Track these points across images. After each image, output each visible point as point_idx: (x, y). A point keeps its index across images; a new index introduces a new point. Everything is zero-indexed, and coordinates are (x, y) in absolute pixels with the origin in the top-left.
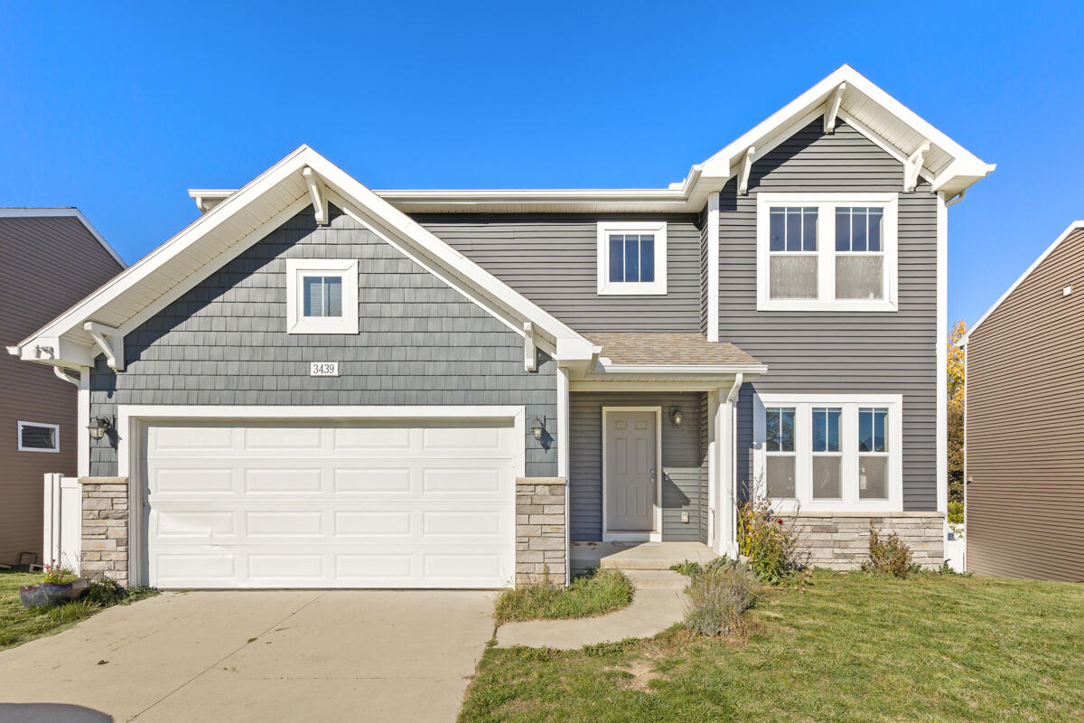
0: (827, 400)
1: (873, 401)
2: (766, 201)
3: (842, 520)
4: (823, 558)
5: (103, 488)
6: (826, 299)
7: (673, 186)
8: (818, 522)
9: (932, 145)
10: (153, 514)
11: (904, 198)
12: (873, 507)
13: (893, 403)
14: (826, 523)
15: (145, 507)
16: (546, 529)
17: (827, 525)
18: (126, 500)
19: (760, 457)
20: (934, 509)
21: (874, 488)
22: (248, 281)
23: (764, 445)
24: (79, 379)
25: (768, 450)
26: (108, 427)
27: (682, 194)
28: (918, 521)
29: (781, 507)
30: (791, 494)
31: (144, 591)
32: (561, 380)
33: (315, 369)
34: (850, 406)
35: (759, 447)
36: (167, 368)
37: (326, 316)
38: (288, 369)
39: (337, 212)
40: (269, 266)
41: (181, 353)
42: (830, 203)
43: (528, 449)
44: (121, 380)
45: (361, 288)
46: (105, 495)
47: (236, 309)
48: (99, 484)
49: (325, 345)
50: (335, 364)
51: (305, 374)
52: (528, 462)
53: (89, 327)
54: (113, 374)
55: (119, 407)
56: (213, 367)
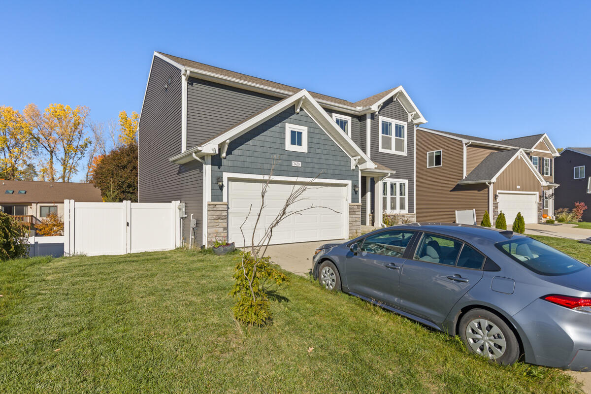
0: (393, 181)
1: (403, 181)
2: (381, 119)
3: (397, 216)
5: (217, 206)
6: (393, 151)
7: (357, 107)
9: (417, 112)
11: (409, 124)
13: (406, 182)
14: (394, 216)
16: (356, 219)
18: (226, 211)
20: (414, 212)
21: (402, 207)
24: (204, 160)
27: (359, 110)
28: (411, 216)
30: (385, 208)
32: (360, 172)
33: (294, 164)
34: (398, 183)
36: (242, 158)
37: (298, 145)
38: (285, 163)
39: (301, 109)
40: (279, 125)
41: (248, 153)
42: (394, 122)
43: (352, 194)
44: (224, 162)
45: (308, 137)
46: (218, 209)
47: (268, 139)
48: (216, 205)
49: (297, 156)
50: (300, 163)
51: (291, 165)
52: (352, 198)
53: (228, 141)
54: (221, 159)
55: (224, 173)
56: (260, 160)
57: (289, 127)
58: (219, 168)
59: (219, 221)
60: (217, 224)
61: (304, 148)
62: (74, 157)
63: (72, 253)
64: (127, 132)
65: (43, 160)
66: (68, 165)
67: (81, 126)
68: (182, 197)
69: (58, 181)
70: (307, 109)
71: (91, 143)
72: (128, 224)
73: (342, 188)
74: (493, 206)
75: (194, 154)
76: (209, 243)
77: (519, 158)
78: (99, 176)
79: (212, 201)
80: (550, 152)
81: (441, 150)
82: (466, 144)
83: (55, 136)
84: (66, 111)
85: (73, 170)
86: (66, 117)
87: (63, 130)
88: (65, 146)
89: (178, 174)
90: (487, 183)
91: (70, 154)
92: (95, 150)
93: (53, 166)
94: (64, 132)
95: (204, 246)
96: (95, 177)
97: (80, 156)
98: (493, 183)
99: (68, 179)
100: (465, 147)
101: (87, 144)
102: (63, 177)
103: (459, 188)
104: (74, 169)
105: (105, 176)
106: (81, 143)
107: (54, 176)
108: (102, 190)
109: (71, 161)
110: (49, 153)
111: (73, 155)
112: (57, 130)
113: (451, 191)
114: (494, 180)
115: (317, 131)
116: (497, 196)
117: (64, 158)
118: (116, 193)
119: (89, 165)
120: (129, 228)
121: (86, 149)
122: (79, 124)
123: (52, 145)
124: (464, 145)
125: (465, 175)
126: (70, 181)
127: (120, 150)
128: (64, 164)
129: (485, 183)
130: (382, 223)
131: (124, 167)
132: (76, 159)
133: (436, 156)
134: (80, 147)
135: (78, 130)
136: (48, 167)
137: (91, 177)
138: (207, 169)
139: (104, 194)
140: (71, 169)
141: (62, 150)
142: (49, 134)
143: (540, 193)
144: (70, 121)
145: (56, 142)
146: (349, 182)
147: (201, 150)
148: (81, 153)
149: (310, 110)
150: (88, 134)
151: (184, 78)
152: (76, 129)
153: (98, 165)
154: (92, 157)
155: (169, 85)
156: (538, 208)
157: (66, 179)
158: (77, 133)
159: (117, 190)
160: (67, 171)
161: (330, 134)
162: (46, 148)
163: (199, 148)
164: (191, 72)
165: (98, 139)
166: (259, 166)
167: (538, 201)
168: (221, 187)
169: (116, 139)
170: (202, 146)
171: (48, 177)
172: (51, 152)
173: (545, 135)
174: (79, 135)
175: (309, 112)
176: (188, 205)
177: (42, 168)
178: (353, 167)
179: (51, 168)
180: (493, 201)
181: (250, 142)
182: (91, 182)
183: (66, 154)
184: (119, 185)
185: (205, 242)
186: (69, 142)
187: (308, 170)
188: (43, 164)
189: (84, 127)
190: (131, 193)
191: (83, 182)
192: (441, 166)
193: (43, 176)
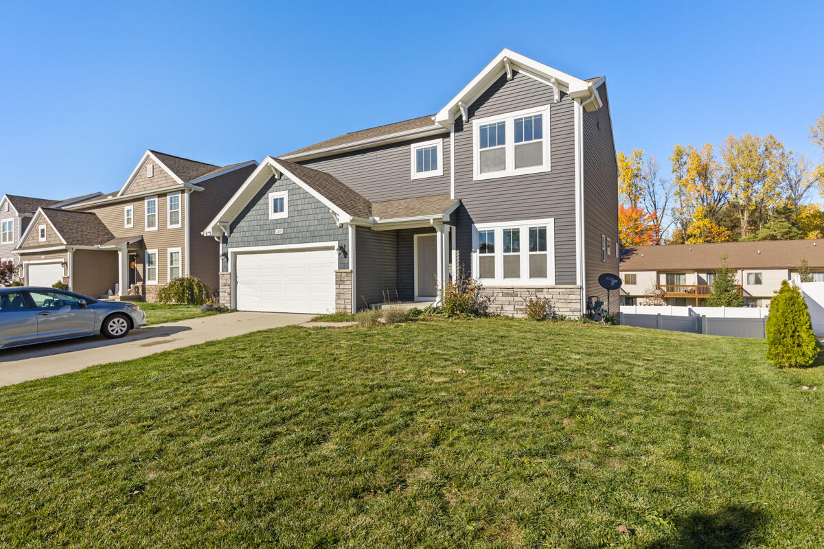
0: (511, 225)
1: (537, 223)
2: (477, 123)
3: (519, 290)
4: (509, 311)
6: (510, 170)
8: (506, 291)
10: (238, 285)
11: (553, 106)
12: (538, 282)
13: (549, 224)
14: (511, 291)
15: (236, 282)
17: (511, 293)
18: (230, 280)
19: (476, 257)
20: (575, 283)
22: (259, 202)
23: (478, 250)
25: (480, 253)
26: (225, 255)
28: (564, 290)
29: (486, 282)
30: (492, 276)
31: (235, 310)
33: (277, 232)
34: (524, 227)
35: (475, 252)
36: (240, 235)
37: (281, 212)
38: (270, 232)
42: (511, 118)
43: (339, 258)
44: (229, 240)
45: (289, 201)
46: (225, 278)
48: (224, 275)
49: (279, 223)
50: (282, 229)
51: (274, 234)
52: (339, 264)
55: (229, 248)
57: (272, 196)
59: (226, 287)
61: (286, 214)
146: (336, 243)
168: (228, 261)
178: (338, 223)
187: (290, 235)
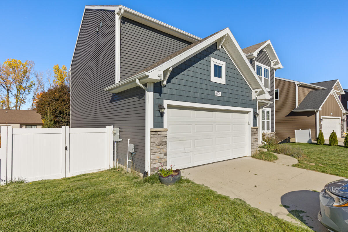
2: (256, 63)
5: (159, 133)
9: (277, 60)
11: (271, 68)
13: (270, 110)
16: (256, 140)
18: (165, 138)
20: (274, 132)
21: (268, 129)
24: (147, 87)
32: (258, 102)
33: (216, 93)
36: (178, 87)
37: (219, 77)
38: (210, 93)
39: (222, 47)
40: (206, 58)
41: (182, 82)
42: (263, 66)
43: (253, 119)
44: (164, 90)
45: (226, 71)
46: (160, 136)
47: (198, 71)
48: (157, 132)
49: (218, 87)
50: (221, 93)
51: (214, 95)
52: (253, 123)
53: (171, 69)
54: (161, 87)
55: (164, 100)
56: (192, 89)
57: (214, 61)
58: (160, 95)
59: (161, 147)
60: (159, 150)
61: (222, 81)
62: (23, 93)
63: (9, 179)
64: (59, 78)
65: (2, 95)
66: (19, 99)
67: (28, 73)
68: (115, 122)
69: (13, 109)
70: (225, 47)
71: (35, 85)
72: (66, 148)
73: (245, 114)
74: (319, 127)
75: (138, 81)
76: (152, 169)
77: (332, 94)
78: (40, 105)
79: (154, 128)
80: (339, 92)
81: (279, 89)
82: (298, 85)
83: (10, 79)
84: (18, 64)
85: (22, 102)
86: (18, 68)
87: (16, 76)
88: (18, 86)
89: (110, 102)
90: (315, 111)
91: (21, 92)
92: (37, 89)
93: (9, 99)
94: (16, 77)
95: (147, 172)
96: (38, 106)
97: (27, 93)
98: (319, 111)
99: (19, 108)
100: (297, 87)
101: (32, 85)
102: (16, 106)
103: (292, 114)
104: (24, 101)
105: (44, 105)
106: (28, 84)
107: (10, 106)
108: (42, 115)
109: (21, 96)
110: (6, 91)
111: (23, 92)
112: (12, 75)
113: (286, 116)
114: (320, 109)
115: (231, 66)
116: (322, 120)
117: (16, 94)
118: (52, 117)
119: (34, 99)
120: (67, 152)
121: (32, 88)
122: (27, 72)
123: (9, 86)
124: (296, 85)
125: (297, 105)
126: (20, 109)
127: (54, 88)
128: (17, 98)
129: (314, 111)
130: (262, 141)
131: (57, 100)
132: (24, 95)
133: (275, 93)
134: (27, 87)
135: (26, 76)
136: (6, 100)
137: (35, 106)
138: (150, 96)
139: (43, 117)
140: (21, 101)
141: (15, 89)
142: (6, 78)
143: (342, 118)
144: (20, 71)
145: (11, 84)
146: (251, 110)
147: (149, 76)
148: (28, 91)
149: (228, 47)
150: (33, 79)
151: (117, 18)
152: (24, 75)
153: (39, 98)
154: (35, 94)
155: (100, 28)
156: (341, 127)
157: (18, 108)
158: (25, 78)
159: (53, 115)
160: (19, 102)
161: (240, 69)
162: (4, 87)
163: (147, 74)
164: (125, 11)
165: (39, 82)
166: (191, 94)
167: (341, 123)
168: (162, 115)
169: (51, 83)
170: (150, 71)
171: (6, 106)
172: (8, 90)
173: (338, 80)
174: (26, 79)
175: (227, 49)
176: (123, 130)
177: (1, 100)
178: (254, 98)
179: (8, 100)
180: (319, 123)
181: (185, 72)
182: (35, 109)
183: (18, 91)
184: (53, 112)
185: (148, 169)
186: (20, 84)
187: (226, 99)
188: (2, 97)
189: (30, 75)
190: (62, 117)
191: (30, 110)
192: (279, 99)
193: (2, 106)
